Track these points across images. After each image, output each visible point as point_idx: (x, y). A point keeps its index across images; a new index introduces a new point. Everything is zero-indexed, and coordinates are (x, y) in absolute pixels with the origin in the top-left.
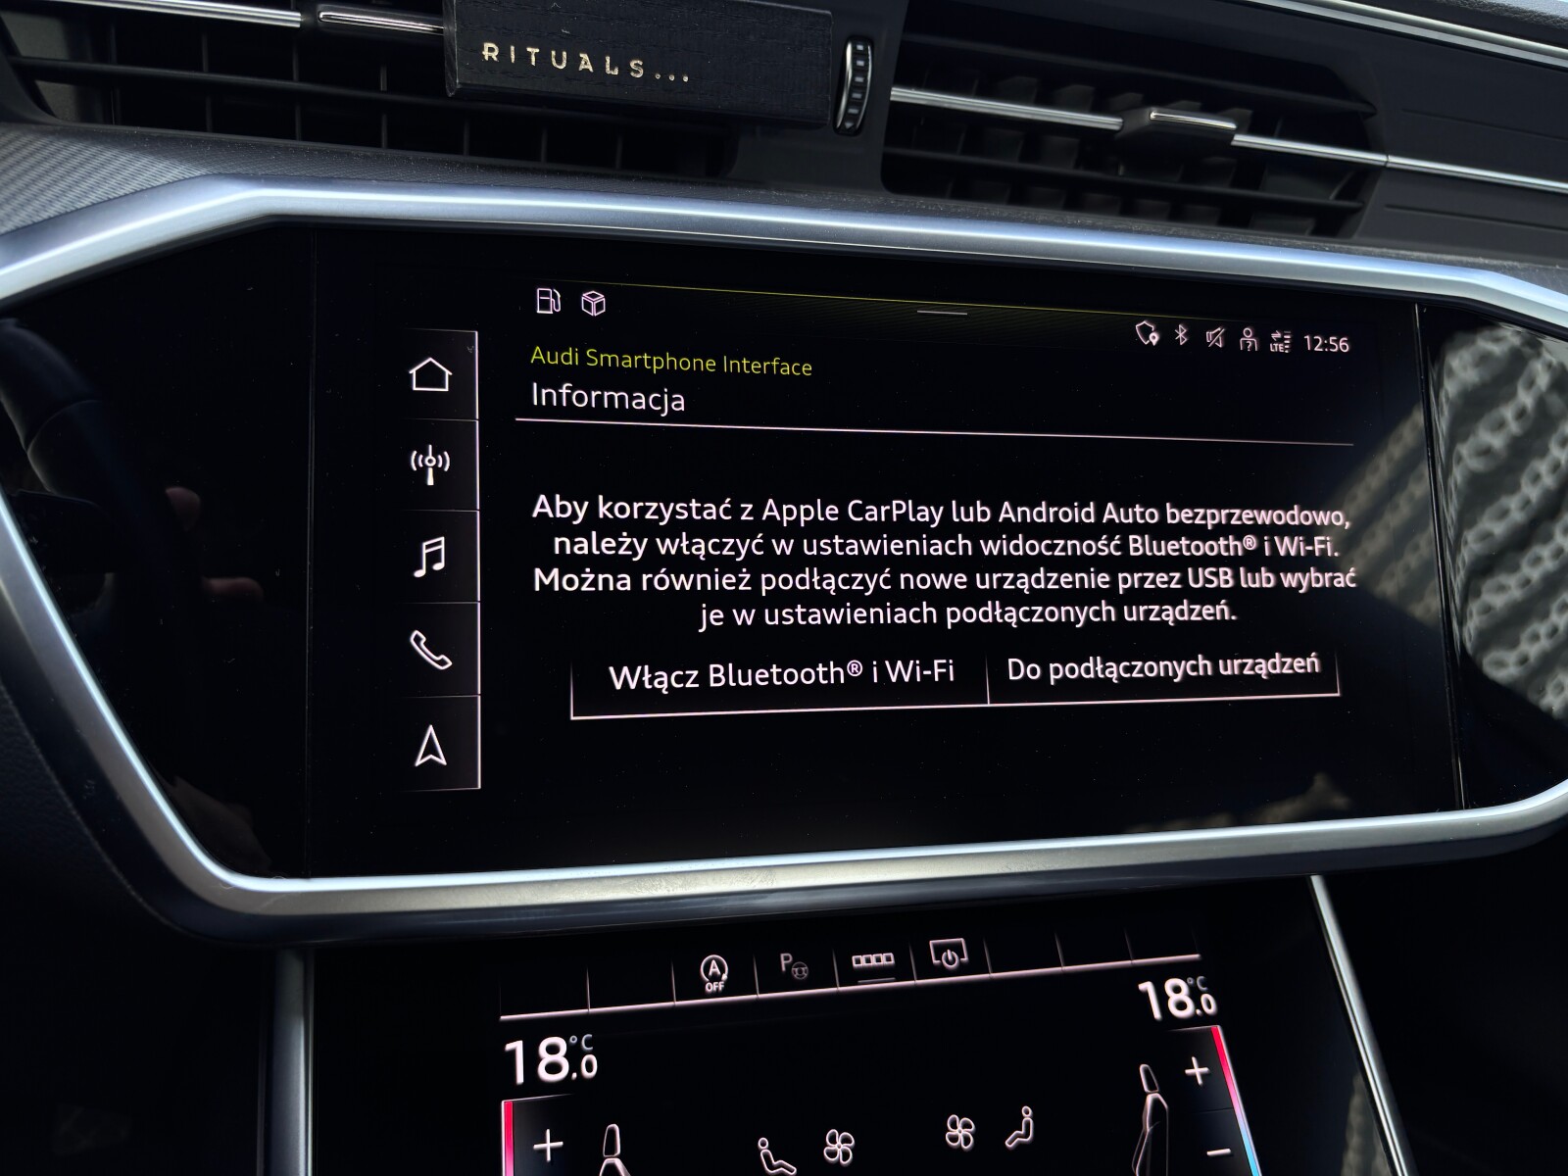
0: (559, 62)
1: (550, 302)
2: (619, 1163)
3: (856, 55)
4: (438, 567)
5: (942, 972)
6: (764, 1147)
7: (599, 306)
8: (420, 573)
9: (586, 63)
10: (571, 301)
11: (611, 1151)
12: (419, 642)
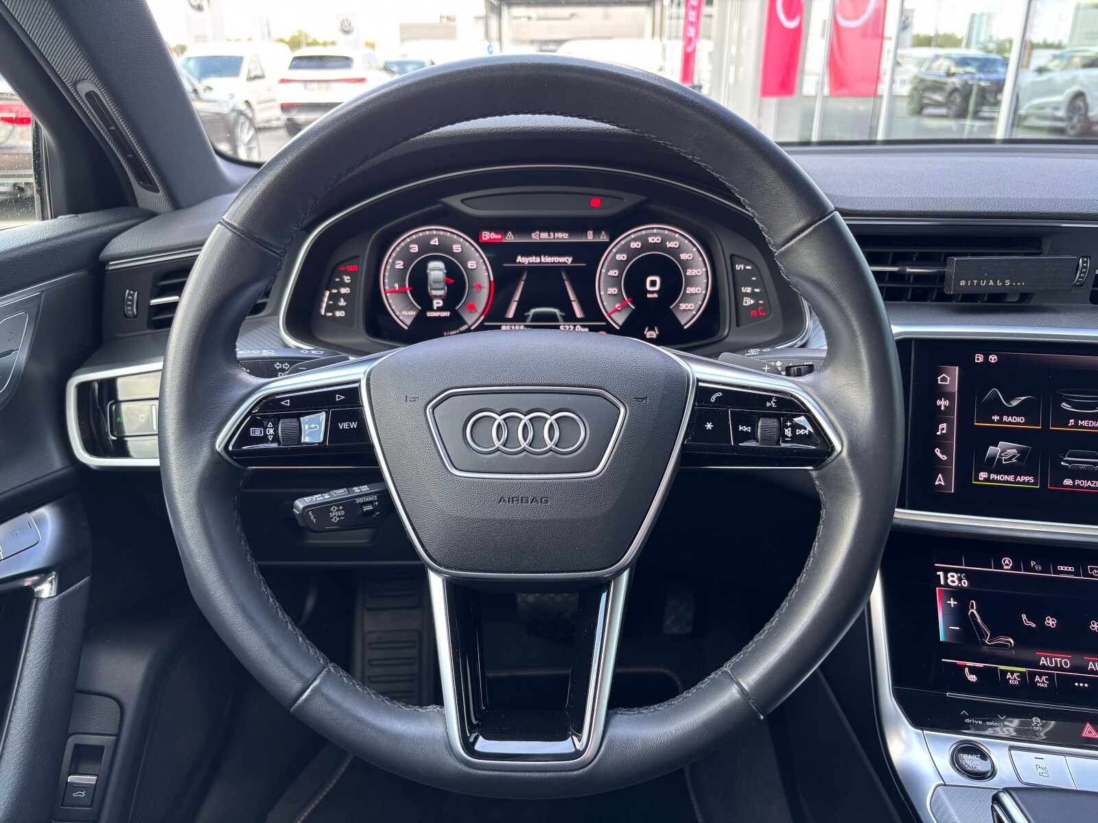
0: (983, 283)
1: (980, 358)
2: (975, 612)
3: (1083, 262)
4: (944, 432)
5: (1092, 576)
6: (1024, 617)
7: (995, 359)
8: (938, 433)
9: (991, 283)
10: (986, 358)
11: (972, 608)
12: (938, 451)
